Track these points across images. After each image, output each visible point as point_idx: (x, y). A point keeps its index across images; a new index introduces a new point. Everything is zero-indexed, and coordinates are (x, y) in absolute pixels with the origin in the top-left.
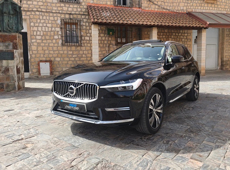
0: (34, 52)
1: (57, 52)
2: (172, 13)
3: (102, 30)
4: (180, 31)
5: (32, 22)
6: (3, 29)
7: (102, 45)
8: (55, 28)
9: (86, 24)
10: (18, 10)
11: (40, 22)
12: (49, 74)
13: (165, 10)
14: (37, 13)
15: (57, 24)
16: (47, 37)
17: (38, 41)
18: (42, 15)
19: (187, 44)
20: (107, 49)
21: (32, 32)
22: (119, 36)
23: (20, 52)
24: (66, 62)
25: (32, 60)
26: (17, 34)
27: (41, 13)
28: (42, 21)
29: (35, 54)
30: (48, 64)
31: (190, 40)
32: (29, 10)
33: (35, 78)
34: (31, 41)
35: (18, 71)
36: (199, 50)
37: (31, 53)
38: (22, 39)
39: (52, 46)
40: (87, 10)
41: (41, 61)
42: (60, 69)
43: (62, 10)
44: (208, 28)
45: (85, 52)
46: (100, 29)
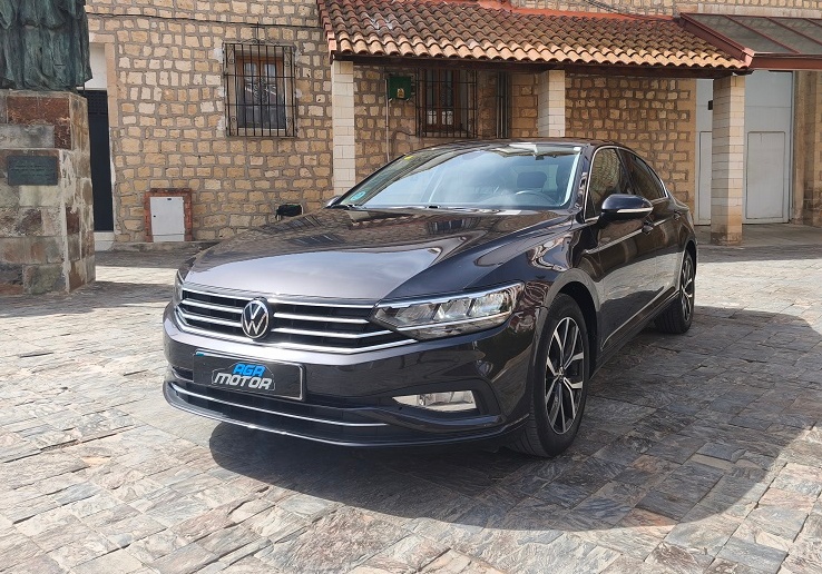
0: (129, 159)
1: (211, 160)
2: (622, 19)
3: (369, 82)
4: (649, 84)
5: (125, 54)
6: (23, 78)
7: (367, 136)
8: (204, 75)
9: (312, 61)
10: (73, 12)
11: (152, 56)
12: (182, 239)
13: (594, 10)
14: (143, 23)
15: (212, 62)
16: (177, 109)
17: (146, 122)
18: (157, 30)
19: (675, 130)
20: (386, 148)
21: (124, 89)
22: (430, 101)
23: (79, 159)
24: (243, 196)
25: (124, 187)
26: (71, 97)
27: (154, 25)
28: (160, 52)
29: (135, 167)
30: (178, 201)
31: (688, 115)
32: (116, 13)
33: (132, 249)
34: (121, 123)
35: (73, 224)
36: (721, 150)
37: (120, 164)
38: (86, 111)
39: (193, 141)
40: (316, 12)
41: (155, 192)
42: (218, 220)
43: (230, 13)
44: (751, 73)
45: (307, 158)
46: (360, 76)
